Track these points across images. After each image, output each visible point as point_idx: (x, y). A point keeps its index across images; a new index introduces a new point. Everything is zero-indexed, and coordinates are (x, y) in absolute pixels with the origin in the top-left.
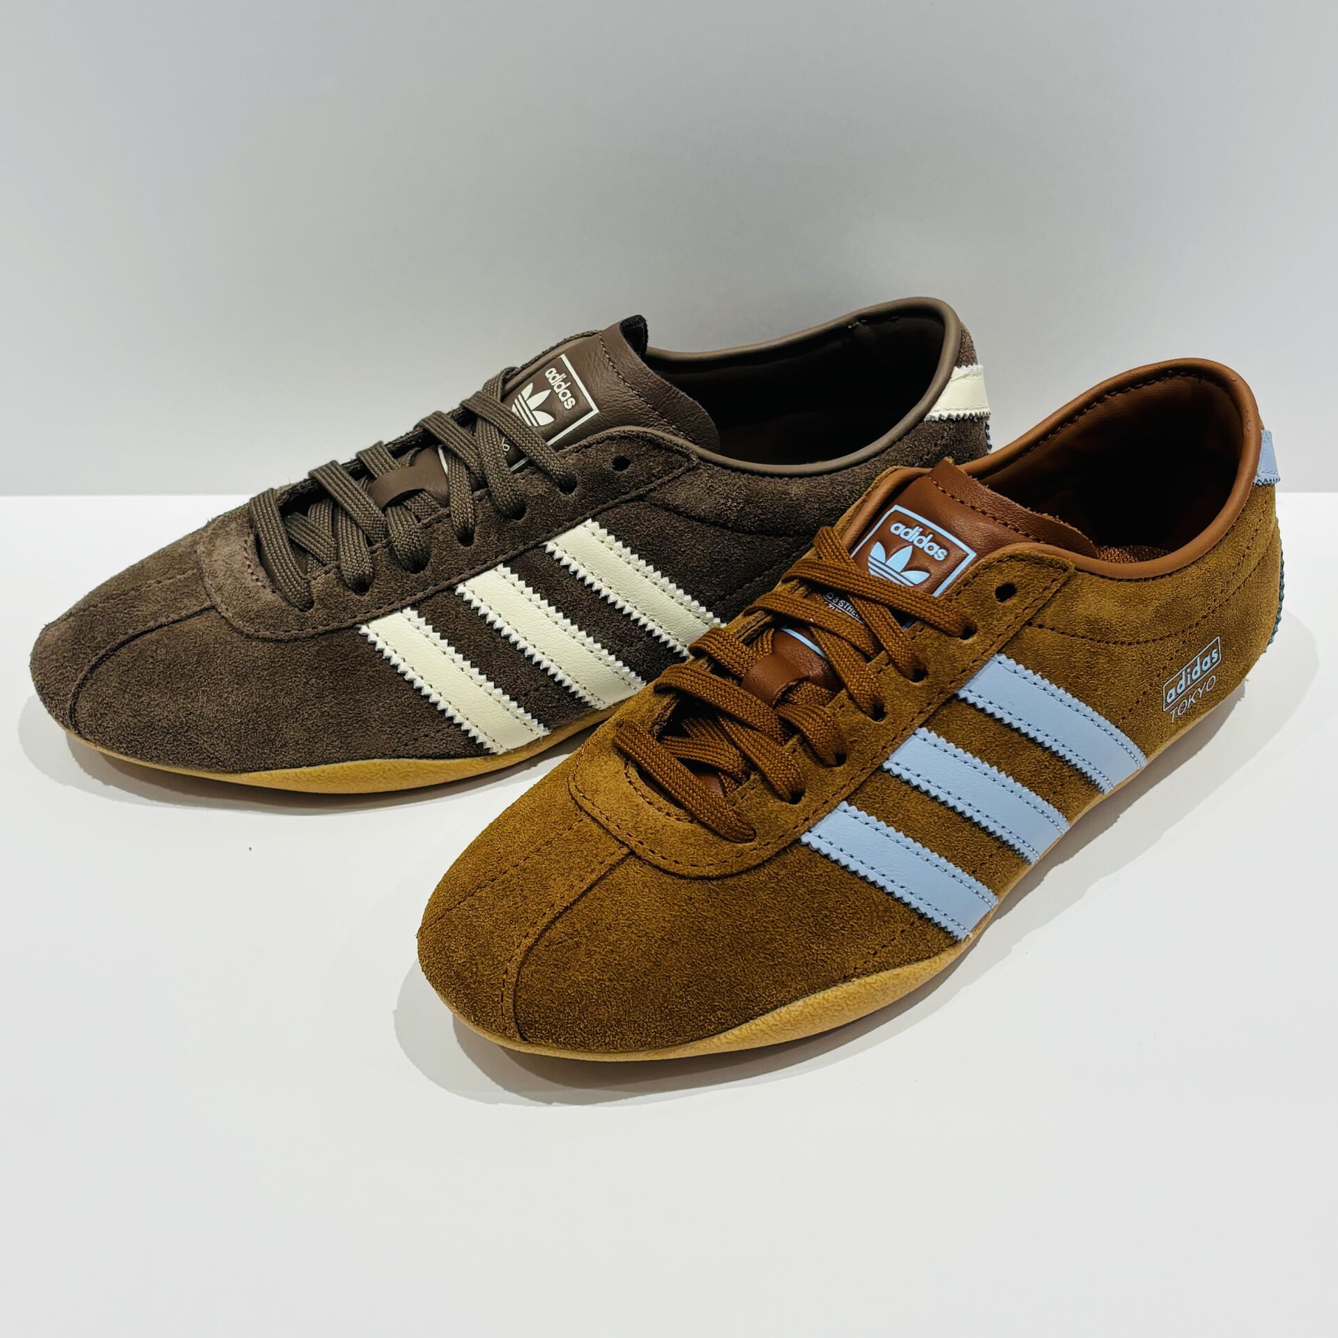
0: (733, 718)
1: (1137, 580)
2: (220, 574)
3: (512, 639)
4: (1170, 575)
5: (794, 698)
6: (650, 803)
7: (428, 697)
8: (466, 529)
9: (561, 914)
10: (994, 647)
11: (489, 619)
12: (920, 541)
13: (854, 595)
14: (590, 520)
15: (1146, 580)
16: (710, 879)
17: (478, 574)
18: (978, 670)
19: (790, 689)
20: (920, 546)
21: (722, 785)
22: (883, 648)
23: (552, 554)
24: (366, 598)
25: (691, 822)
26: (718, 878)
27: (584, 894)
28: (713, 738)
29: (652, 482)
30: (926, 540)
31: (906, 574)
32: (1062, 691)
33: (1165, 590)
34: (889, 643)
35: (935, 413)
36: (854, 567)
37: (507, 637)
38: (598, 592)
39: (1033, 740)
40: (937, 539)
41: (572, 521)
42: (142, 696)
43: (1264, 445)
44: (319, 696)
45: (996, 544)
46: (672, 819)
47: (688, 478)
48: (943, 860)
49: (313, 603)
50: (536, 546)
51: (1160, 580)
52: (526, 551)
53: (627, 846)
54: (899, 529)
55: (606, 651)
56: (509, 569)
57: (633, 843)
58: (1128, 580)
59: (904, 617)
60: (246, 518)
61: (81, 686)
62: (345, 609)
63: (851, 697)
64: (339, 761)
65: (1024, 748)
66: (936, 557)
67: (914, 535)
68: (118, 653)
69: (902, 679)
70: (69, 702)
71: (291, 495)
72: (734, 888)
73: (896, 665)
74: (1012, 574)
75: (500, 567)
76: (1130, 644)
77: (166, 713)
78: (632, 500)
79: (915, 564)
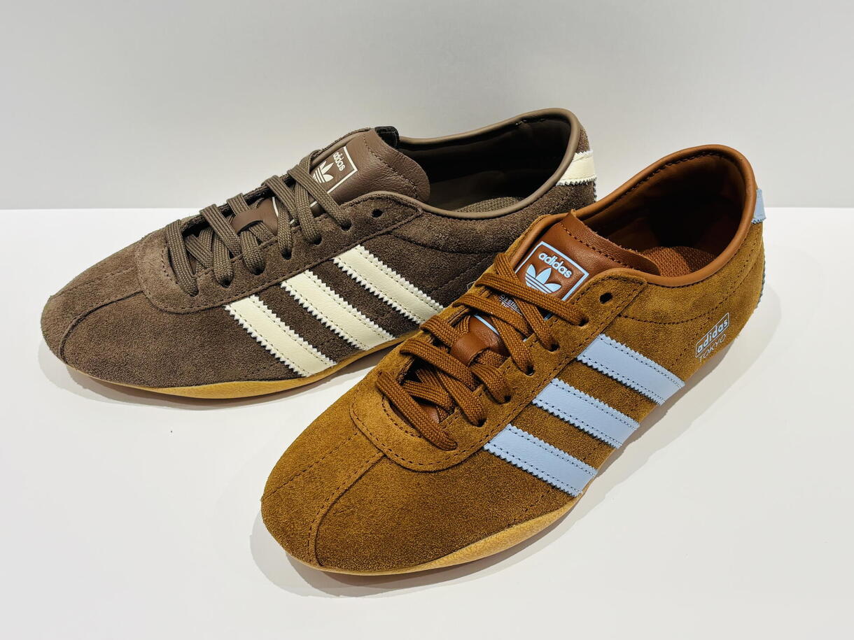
0: (445, 373)
1: (683, 287)
2: (147, 271)
3: (314, 314)
4: (702, 281)
5: (481, 360)
6: (396, 424)
7: (265, 347)
8: (286, 250)
9: (343, 494)
10: (598, 331)
11: (300, 302)
12: (556, 265)
13: (517, 298)
14: (359, 245)
15: (688, 286)
16: (430, 472)
17: (294, 276)
18: (589, 344)
19: (478, 356)
20: (556, 268)
21: (439, 414)
22: (533, 332)
23: (337, 264)
24: (229, 289)
25: (420, 437)
26: (435, 472)
27: (357, 480)
28: (434, 385)
29: (395, 224)
30: (559, 265)
31: (547, 285)
32: (637, 353)
33: (697, 291)
34: (537, 329)
35: (562, 181)
36: (517, 281)
37: (311, 312)
38: (364, 286)
39: (620, 382)
40: (565, 265)
41: (349, 245)
42: (100, 344)
43: (758, 200)
44: (202, 346)
45: (601, 268)
46: (409, 435)
47: (417, 222)
48: (567, 455)
49: (198, 291)
50: (328, 260)
51: (695, 286)
52: (323, 262)
53: (382, 452)
54: (543, 257)
55: (368, 319)
56: (312, 272)
57: (385, 451)
58: (678, 287)
59: (545, 313)
60: (162, 237)
61: (67, 336)
62: (216, 296)
63: (514, 362)
64: (214, 383)
65: (615, 387)
66: (565, 275)
67: (552, 261)
68: (87, 318)
69: (544, 350)
70: (60, 346)
71: (189, 224)
72: (444, 477)
73: (541, 342)
74: (610, 287)
75: (307, 271)
76: (678, 323)
77: (114, 355)
78: (383, 234)
79: (553, 279)
